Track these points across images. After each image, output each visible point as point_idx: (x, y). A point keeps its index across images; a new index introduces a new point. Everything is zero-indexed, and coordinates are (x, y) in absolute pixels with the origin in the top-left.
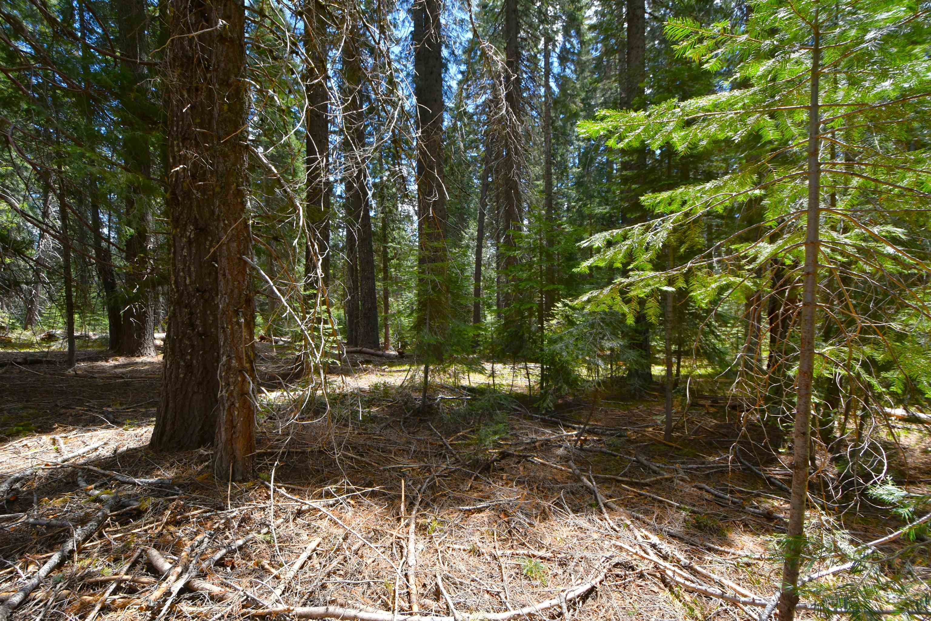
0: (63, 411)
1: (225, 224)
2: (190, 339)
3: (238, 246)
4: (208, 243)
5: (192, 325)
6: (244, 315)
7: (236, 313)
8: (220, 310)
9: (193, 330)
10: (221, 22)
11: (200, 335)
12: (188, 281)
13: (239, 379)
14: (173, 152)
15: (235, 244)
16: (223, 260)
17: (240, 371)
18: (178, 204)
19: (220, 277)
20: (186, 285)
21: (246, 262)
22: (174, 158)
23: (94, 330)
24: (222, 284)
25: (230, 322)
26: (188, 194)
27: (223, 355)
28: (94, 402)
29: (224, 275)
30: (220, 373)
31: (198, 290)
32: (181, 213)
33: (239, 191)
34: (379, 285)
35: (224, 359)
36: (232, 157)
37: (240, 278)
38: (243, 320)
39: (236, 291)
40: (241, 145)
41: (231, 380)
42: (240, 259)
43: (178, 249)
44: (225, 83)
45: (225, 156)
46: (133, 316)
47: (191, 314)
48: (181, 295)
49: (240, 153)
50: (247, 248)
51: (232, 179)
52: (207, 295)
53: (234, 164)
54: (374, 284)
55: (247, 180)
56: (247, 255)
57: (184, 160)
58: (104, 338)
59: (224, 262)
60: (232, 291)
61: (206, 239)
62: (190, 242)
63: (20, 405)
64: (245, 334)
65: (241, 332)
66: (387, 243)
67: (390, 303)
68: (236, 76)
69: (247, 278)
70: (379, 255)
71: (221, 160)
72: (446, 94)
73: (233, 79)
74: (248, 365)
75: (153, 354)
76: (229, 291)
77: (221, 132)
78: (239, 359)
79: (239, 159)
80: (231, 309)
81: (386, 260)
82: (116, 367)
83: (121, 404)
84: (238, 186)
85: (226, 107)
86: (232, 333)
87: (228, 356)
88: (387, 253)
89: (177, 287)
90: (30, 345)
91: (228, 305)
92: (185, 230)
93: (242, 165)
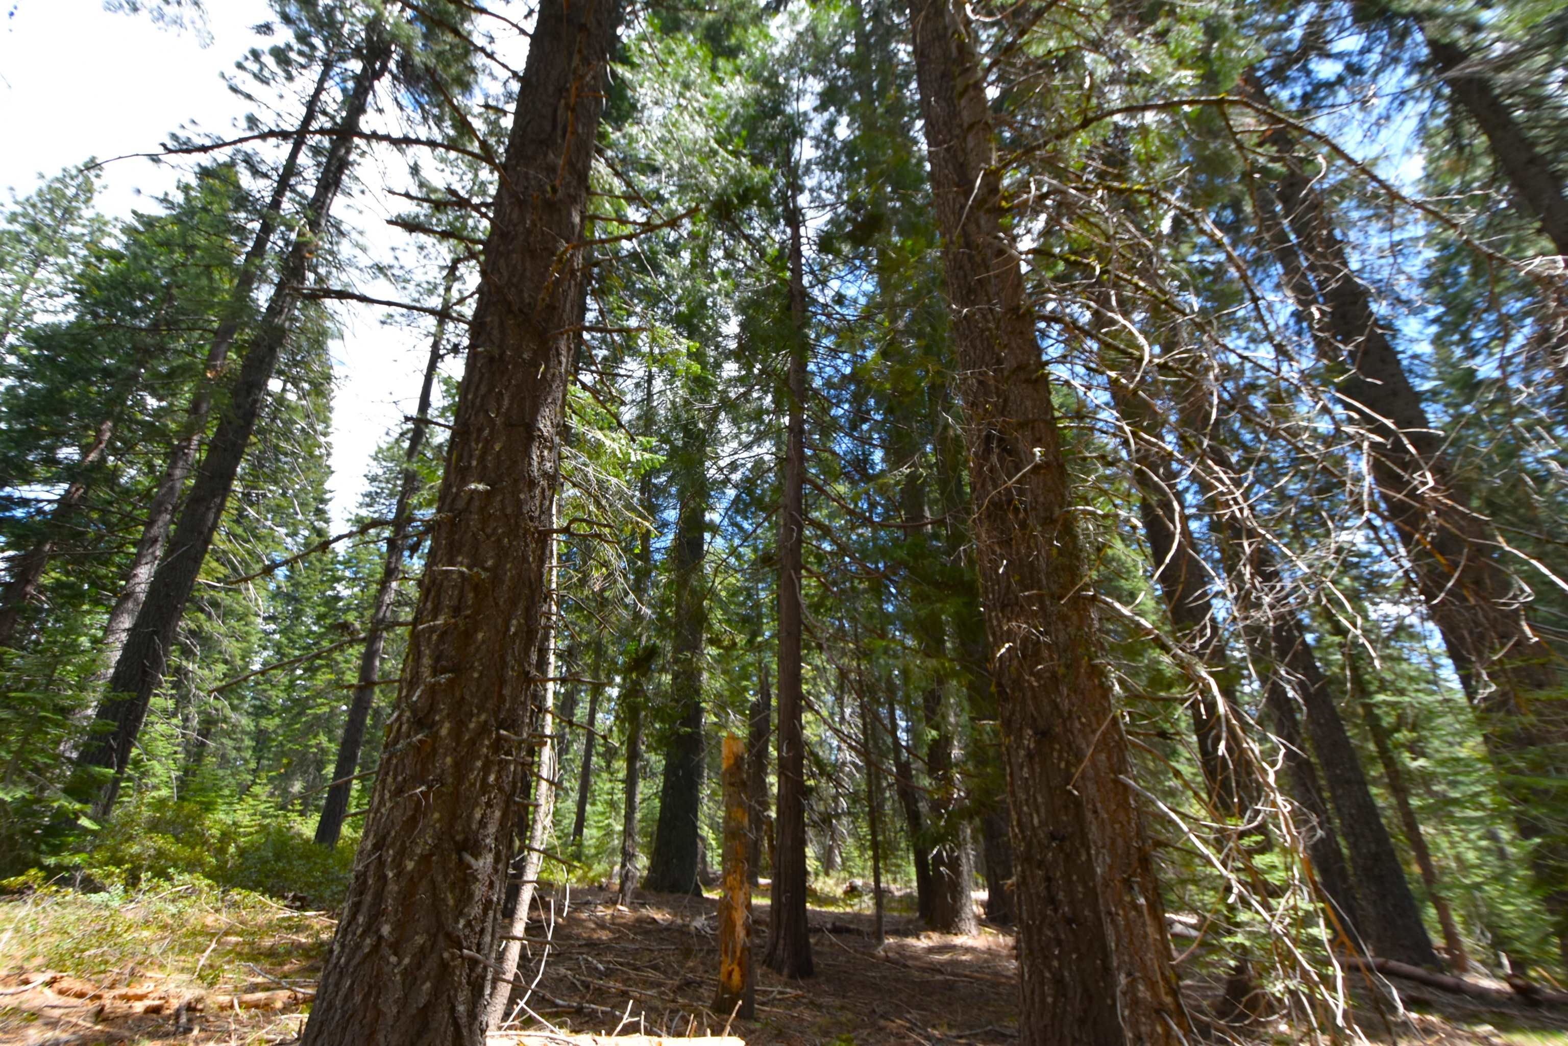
0: (882, 1023)
1: (1082, 724)
2: (1052, 926)
3: (1109, 758)
4: (1055, 754)
5: (1052, 900)
6: (1144, 892)
7: (1128, 884)
8: (1099, 879)
9: (1056, 910)
10: (1037, 450)
11: (1069, 922)
12: (1036, 821)
13: (1159, 1029)
14: (992, 627)
15: (1103, 756)
16: (1089, 784)
17: (1158, 1012)
18: (1006, 700)
19: (1089, 816)
20: (1033, 828)
21: (1126, 787)
22: (994, 635)
23: (895, 880)
24: (1094, 828)
25: (1119, 903)
26: (1018, 683)
27: (1119, 968)
28: (914, 1015)
29: (1095, 812)
30: (1123, 1012)
31: (1053, 837)
32: (1013, 713)
33: (1094, 667)
34: (1380, 796)
35: (1123, 979)
36: (1075, 618)
37: (1122, 817)
38: (1142, 901)
39: (1120, 841)
40: (1086, 598)
41: (1143, 1029)
42: (1117, 781)
43: (1016, 768)
44: (1048, 521)
45: (1064, 618)
46: (943, 864)
47: (1049, 879)
48: (1029, 845)
49: (1086, 610)
50: (1123, 761)
51: (1081, 650)
52: (1067, 845)
53: (1079, 628)
54: (1367, 793)
55: (1102, 647)
56: (1126, 772)
57: (1009, 636)
58: (909, 896)
59: (1092, 788)
60: (1114, 842)
61: (1052, 749)
62: (1030, 756)
63: (838, 1003)
64: (1151, 931)
65: (1144, 924)
66: (1370, 694)
67: (1427, 839)
68: (1061, 507)
69: (1133, 815)
70: (1356, 726)
71: (1061, 626)
72: (1411, 371)
73: (1057, 512)
74: (1168, 1000)
75: (974, 931)
76: (1108, 841)
77: (1054, 588)
78: (1152, 985)
79: (1084, 618)
80: (1118, 877)
81: (1381, 735)
82: (930, 950)
83: (950, 1027)
84: (1090, 659)
85: (1055, 552)
86: (1128, 925)
87: (1129, 974)
88: (1377, 718)
89: (1022, 831)
90: (833, 901)
91: (1111, 867)
92: (1021, 737)
93: (1090, 627)
